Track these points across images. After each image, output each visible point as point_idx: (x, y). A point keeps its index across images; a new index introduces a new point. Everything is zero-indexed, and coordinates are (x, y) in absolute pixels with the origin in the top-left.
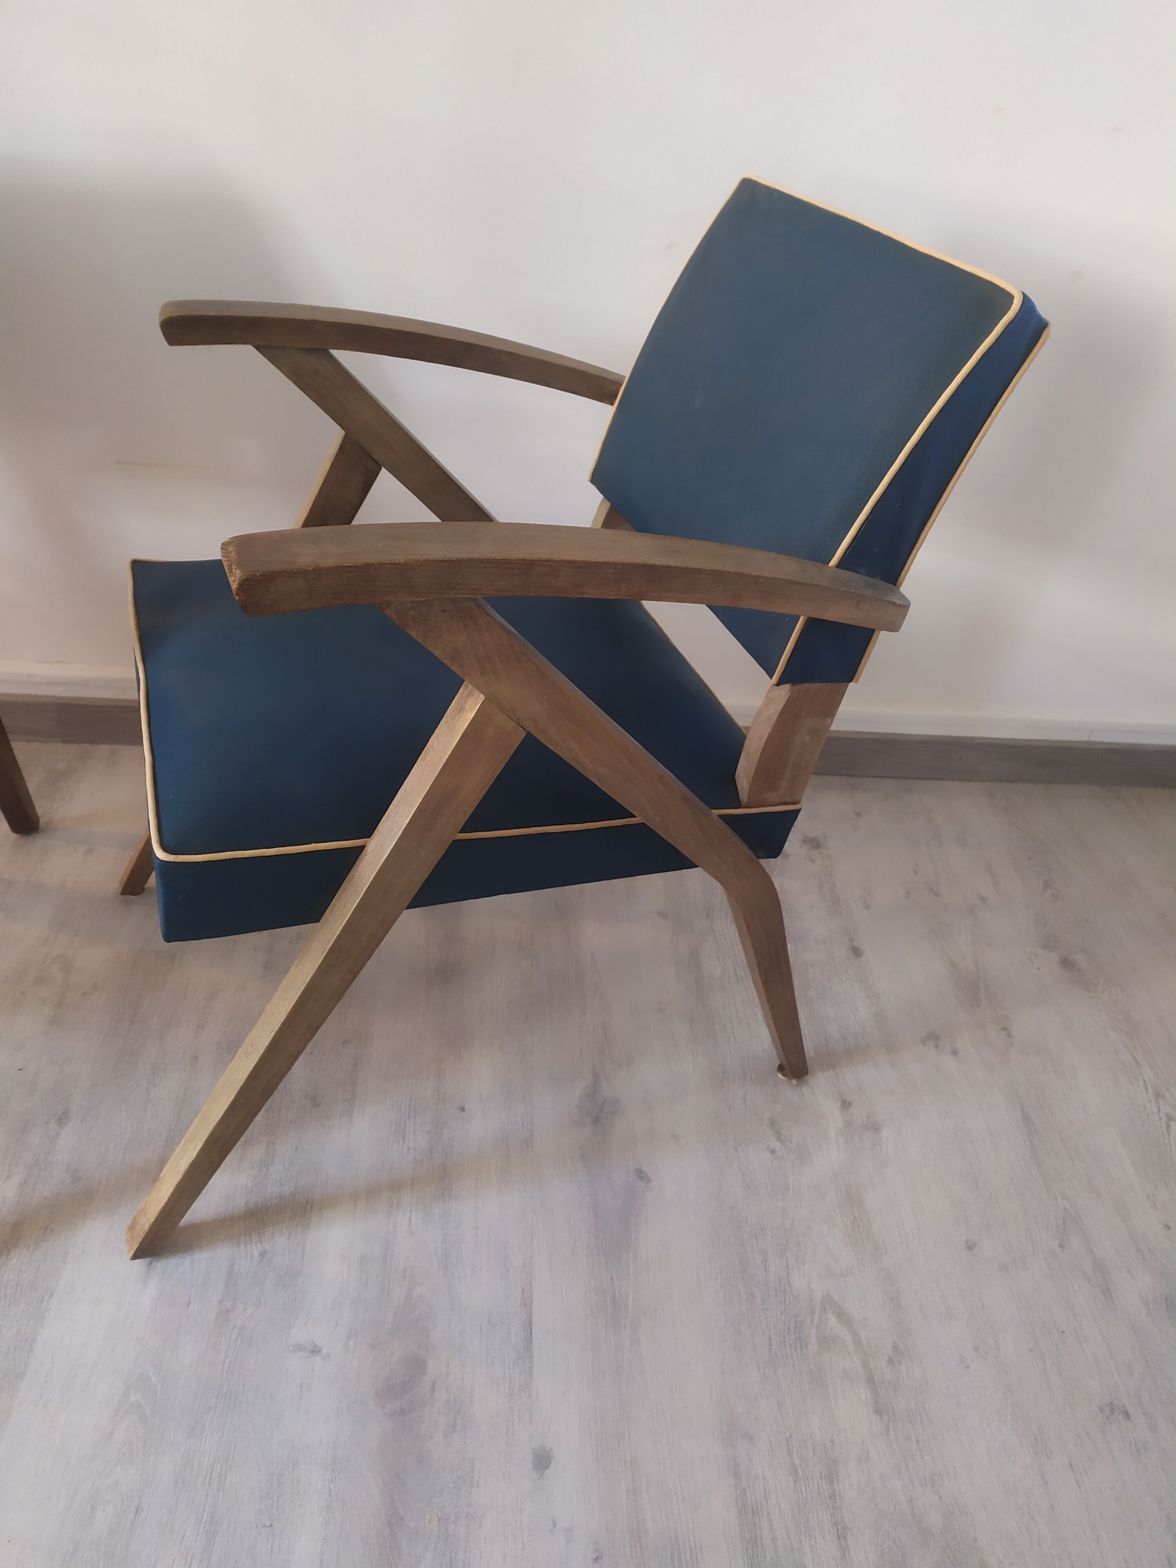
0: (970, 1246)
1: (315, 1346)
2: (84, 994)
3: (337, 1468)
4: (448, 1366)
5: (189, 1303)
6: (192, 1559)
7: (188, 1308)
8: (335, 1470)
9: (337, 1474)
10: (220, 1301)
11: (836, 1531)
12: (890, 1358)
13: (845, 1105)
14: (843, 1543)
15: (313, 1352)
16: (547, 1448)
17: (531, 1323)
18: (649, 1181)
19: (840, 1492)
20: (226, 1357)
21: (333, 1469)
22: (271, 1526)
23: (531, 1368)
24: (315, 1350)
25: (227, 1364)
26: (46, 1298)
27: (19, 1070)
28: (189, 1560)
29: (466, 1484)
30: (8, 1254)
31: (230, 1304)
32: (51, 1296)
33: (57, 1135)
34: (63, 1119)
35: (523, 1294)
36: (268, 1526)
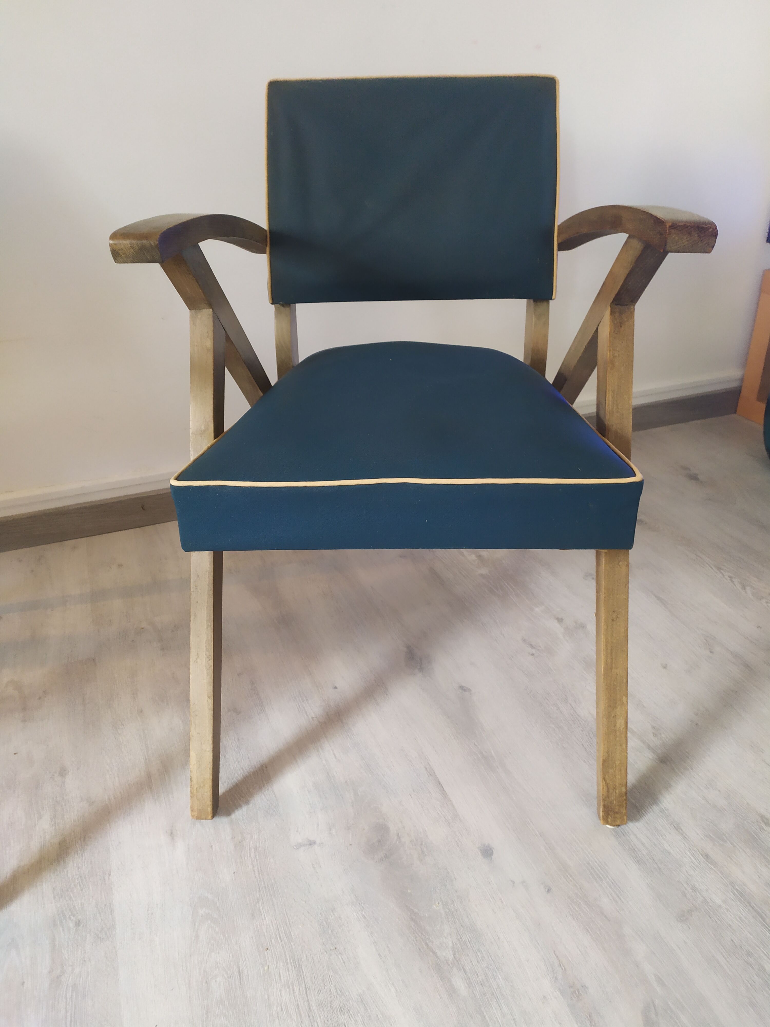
0: (665, 667)
1: (310, 841)
2: (40, 698)
3: (361, 902)
4: (401, 822)
5: (212, 846)
6: (293, 986)
7: (212, 849)
8: (360, 903)
9: (363, 905)
10: (232, 838)
11: (673, 827)
12: (653, 733)
13: (560, 620)
14: (681, 831)
15: (311, 844)
16: (487, 844)
17: (440, 783)
18: (469, 690)
19: (665, 808)
20: (253, 867)
21: (359, 904)
22: (335, 948)
23: (453, 806)
24: (312, 843)
25: (256, 872)
26: (106, 877)
27: (15, 754)
28: (291, 987)
29: (448, 881)
30: (64, 862)
31: (240, 838)
32: (109, 875)
33: (64, 783)
34: (63, 772)
35: (427, 770)
36: (334, 949)
